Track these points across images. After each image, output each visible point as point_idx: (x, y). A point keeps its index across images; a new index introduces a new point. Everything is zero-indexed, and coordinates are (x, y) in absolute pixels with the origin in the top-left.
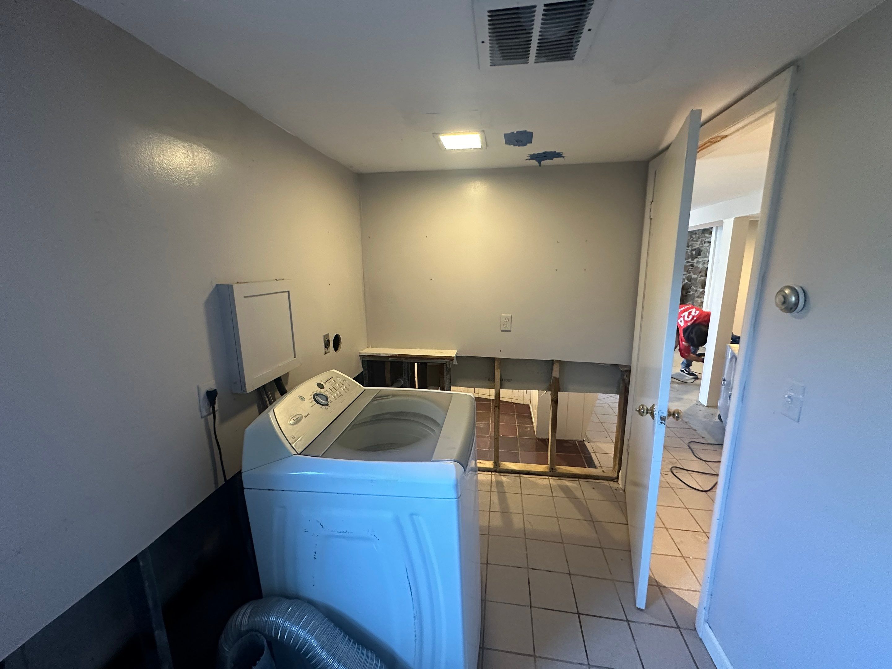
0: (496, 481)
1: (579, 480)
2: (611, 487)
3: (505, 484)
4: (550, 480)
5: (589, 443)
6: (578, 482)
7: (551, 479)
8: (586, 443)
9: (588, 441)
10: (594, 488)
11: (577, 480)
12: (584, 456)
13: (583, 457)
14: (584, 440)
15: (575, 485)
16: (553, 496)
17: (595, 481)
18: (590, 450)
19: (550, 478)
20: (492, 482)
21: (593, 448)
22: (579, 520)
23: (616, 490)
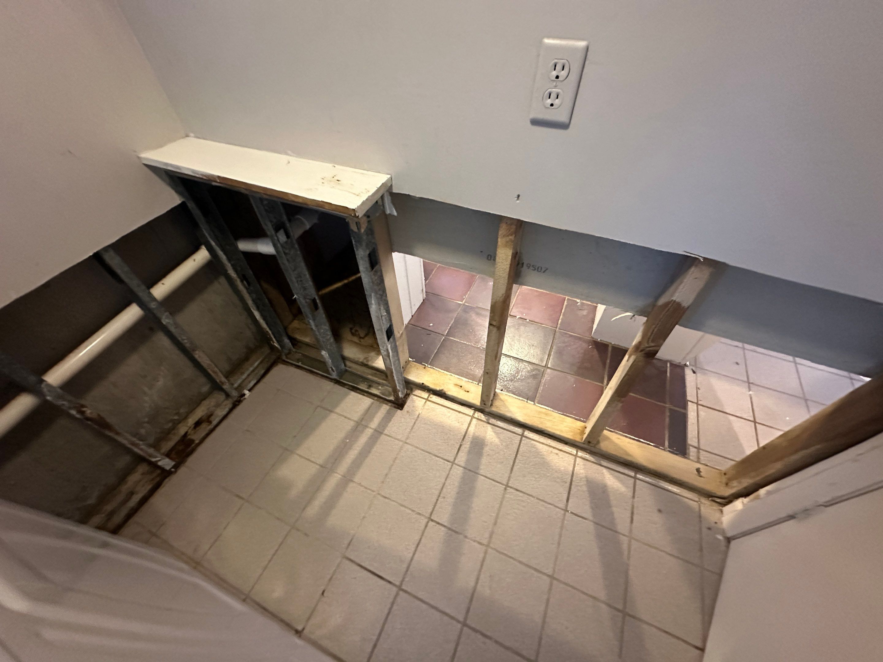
0: (473, 436)
1: (638, 476)
2: (700, 516)
3: (486, 449)
4: (578, 459)
5: (694, 372)
6: (632, 480)
7: (581, 457)
8: (688, 373)
9: (694, 369)
10: (660, 511)
11: (632, 474)
12: (670, 410)
13: (668, 414)
14: (685, 365)
15: (623, 489)
16: (566, 510)
17: (670, 488)
18: (691, 394)
19: (580, 454)
20: (466, 437)
21: (698, 388)
22: (594, 598)
23: (709, 529)
